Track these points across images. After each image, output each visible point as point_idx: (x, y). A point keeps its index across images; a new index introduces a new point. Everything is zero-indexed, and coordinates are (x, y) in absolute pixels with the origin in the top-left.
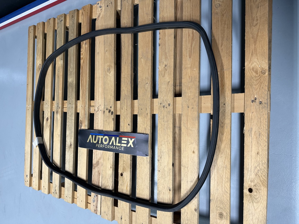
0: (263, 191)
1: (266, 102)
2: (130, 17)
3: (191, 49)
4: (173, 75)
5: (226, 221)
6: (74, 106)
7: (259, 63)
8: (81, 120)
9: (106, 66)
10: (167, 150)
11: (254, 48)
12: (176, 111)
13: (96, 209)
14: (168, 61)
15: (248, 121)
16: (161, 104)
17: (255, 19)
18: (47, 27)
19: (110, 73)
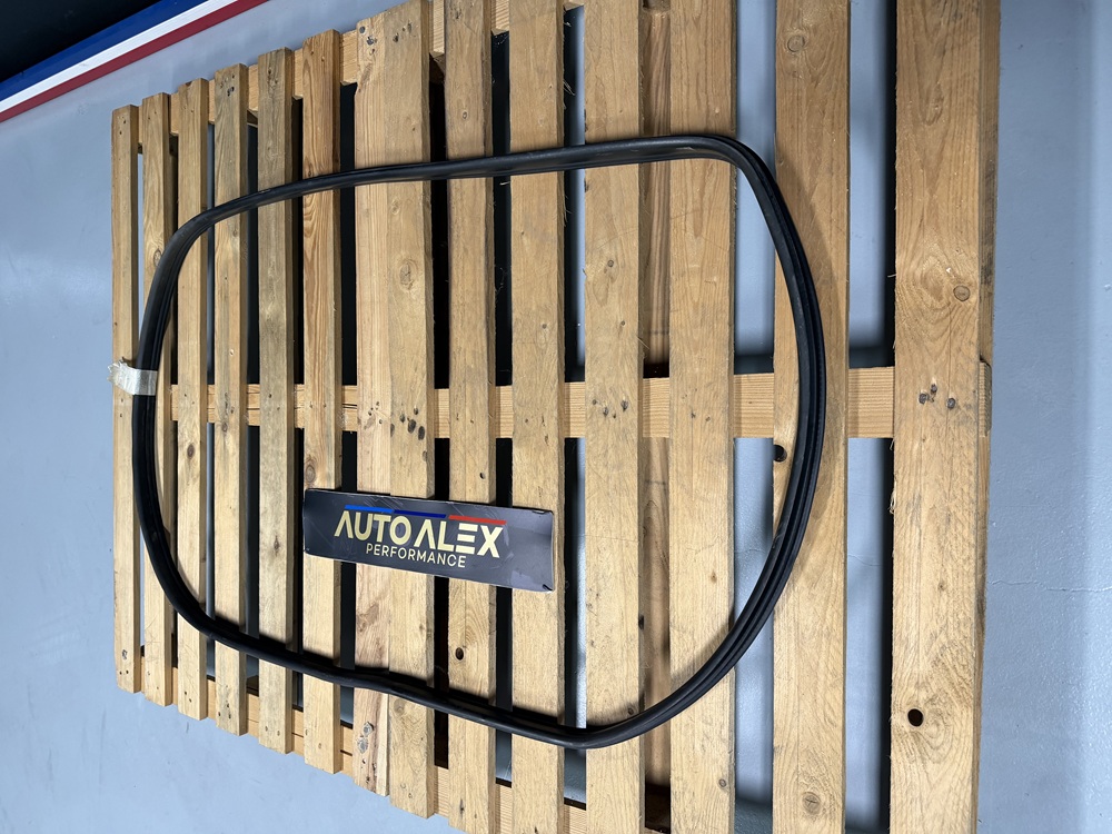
0: (962, 722)
1: (971, 401)
2: (480, 80)
3: (702, 204)
4: (636, 299)
5: (828, 825)
6: (284, 404)
7: (945, 260)
8: (312, 455)
9: (396, 262)
10: (618, 569)
11: (930, 203)
12: (649, 428)
13: (371, 776)
14: (619, 248)
15: (907, 468)
16: (595, 402)
17: (933, 95)
18: (177, 113)
19: (409, 289)
